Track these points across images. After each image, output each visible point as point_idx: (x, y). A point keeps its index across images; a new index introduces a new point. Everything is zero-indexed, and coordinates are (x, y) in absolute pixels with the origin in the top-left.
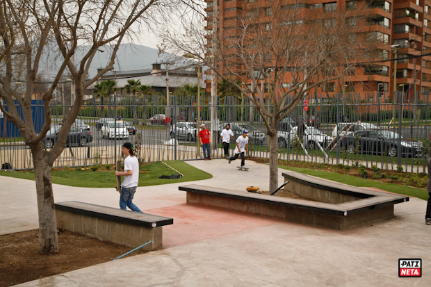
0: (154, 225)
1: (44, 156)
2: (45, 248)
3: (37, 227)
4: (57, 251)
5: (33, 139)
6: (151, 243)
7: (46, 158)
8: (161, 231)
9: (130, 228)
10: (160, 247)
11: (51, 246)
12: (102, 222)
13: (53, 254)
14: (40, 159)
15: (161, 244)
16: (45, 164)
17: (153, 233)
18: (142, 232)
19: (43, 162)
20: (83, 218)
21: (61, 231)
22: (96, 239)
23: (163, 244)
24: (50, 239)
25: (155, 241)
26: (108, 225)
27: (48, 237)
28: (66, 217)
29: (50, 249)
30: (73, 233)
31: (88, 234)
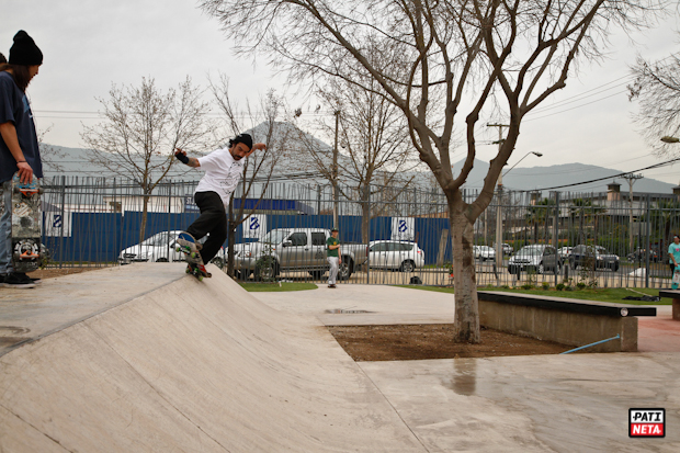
0: (625, 313)
1: (464, 210)
2: (462, 334)
3: (452, 321)
4: (478, 341)
5: (451, 184)
6: (619, 340)
7: (466, 212)
8: (635, 324)
9: (585, 319)
10: (633, 348)
11: (469, 332)
12: (541, 312)
13: (473, 343)
14: (458, 213)
15: (636, 344)
16: (465, 220)
17: (622, 325)
18: (604, 324)
19: (462, 217)
20: (513, 308)
22: (532, 338)
23: (639, 343)
24: (469, 323)
25: (626, 338)
26: (549, 317)
27: (467, 319)
28: (492, 310)
29: (469, 336)
30: (498, 331)
31: (521, 332)
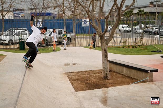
0: (149, 71)
1: (105, 41)
2: (104, 77)
4: (109, 78)
5: (101, 34)
6: (148, 79)
7: (106, 42)
8: (152, 74)
9: (139, 72)
10: (151, 81)
11: (107, 76)
12: (127, 69)
13: (108, 79)
14: (103, 42)
15: (152, 80)
16: (105, 44)
17: (149, 75)
18: (144, 74)
19: (104, 44)
20: (119, 66)
21: (110, 71)
22: (124, 75)
24: (106, 74)
25: (150, 78)
26: (129, 70)
27: (106, 73)
28: (113, 66)
29: (107, 77)
30: (115, 72)
31: (121, 73)
